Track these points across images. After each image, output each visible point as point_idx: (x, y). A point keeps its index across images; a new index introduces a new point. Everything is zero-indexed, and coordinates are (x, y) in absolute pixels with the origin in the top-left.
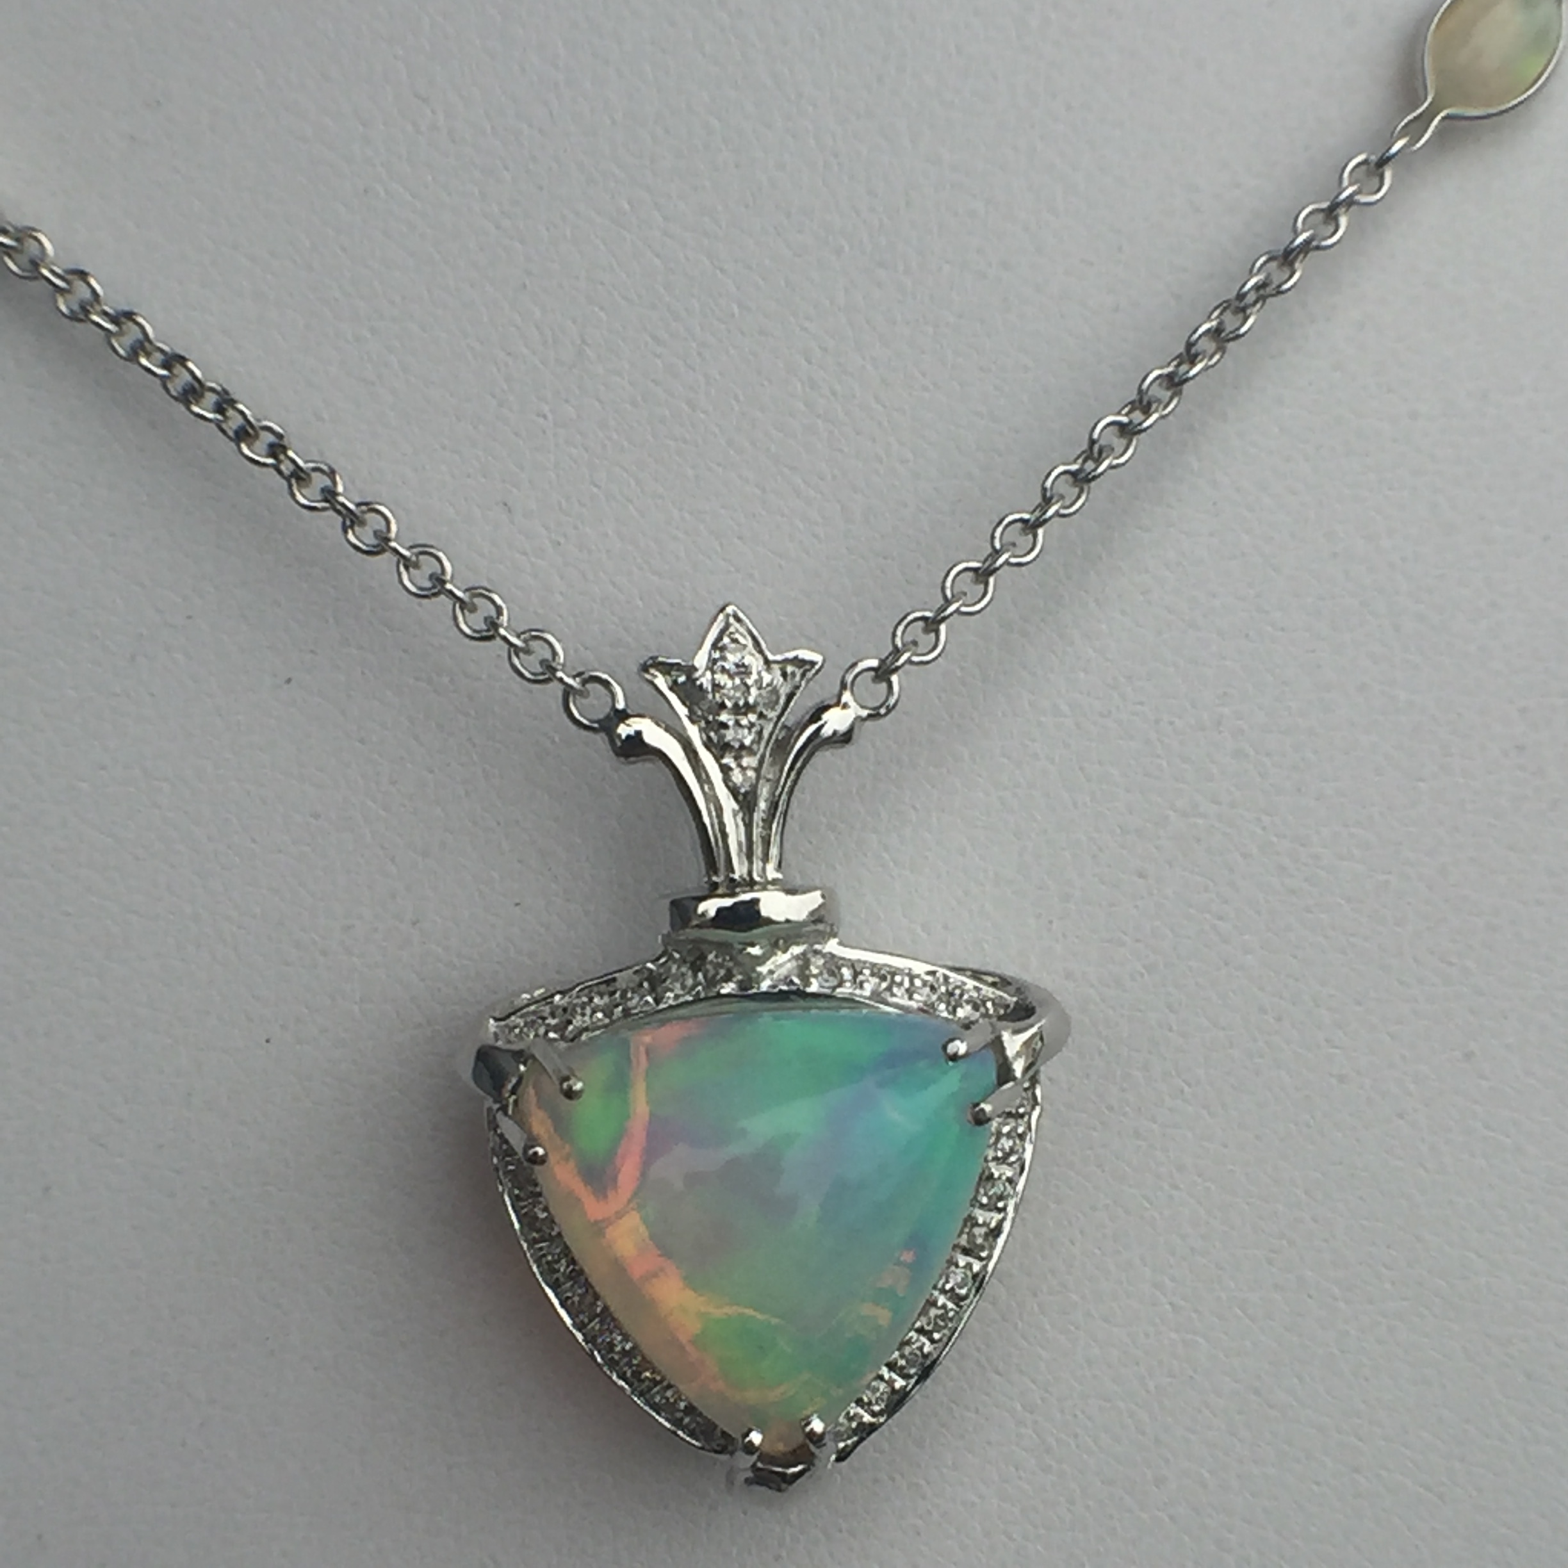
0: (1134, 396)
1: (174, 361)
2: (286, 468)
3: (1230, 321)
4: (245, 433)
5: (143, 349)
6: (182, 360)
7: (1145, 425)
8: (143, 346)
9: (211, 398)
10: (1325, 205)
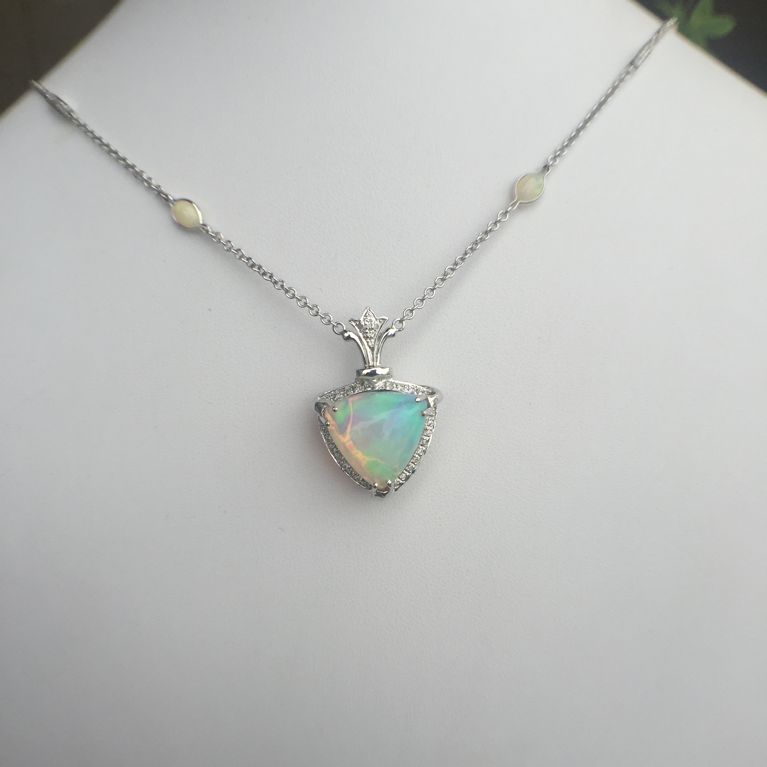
0: (454, 262)
1: (249, 259)
4: (264, 274)
8: (243, 256)
9: (257, 267)
10: (494, 222)
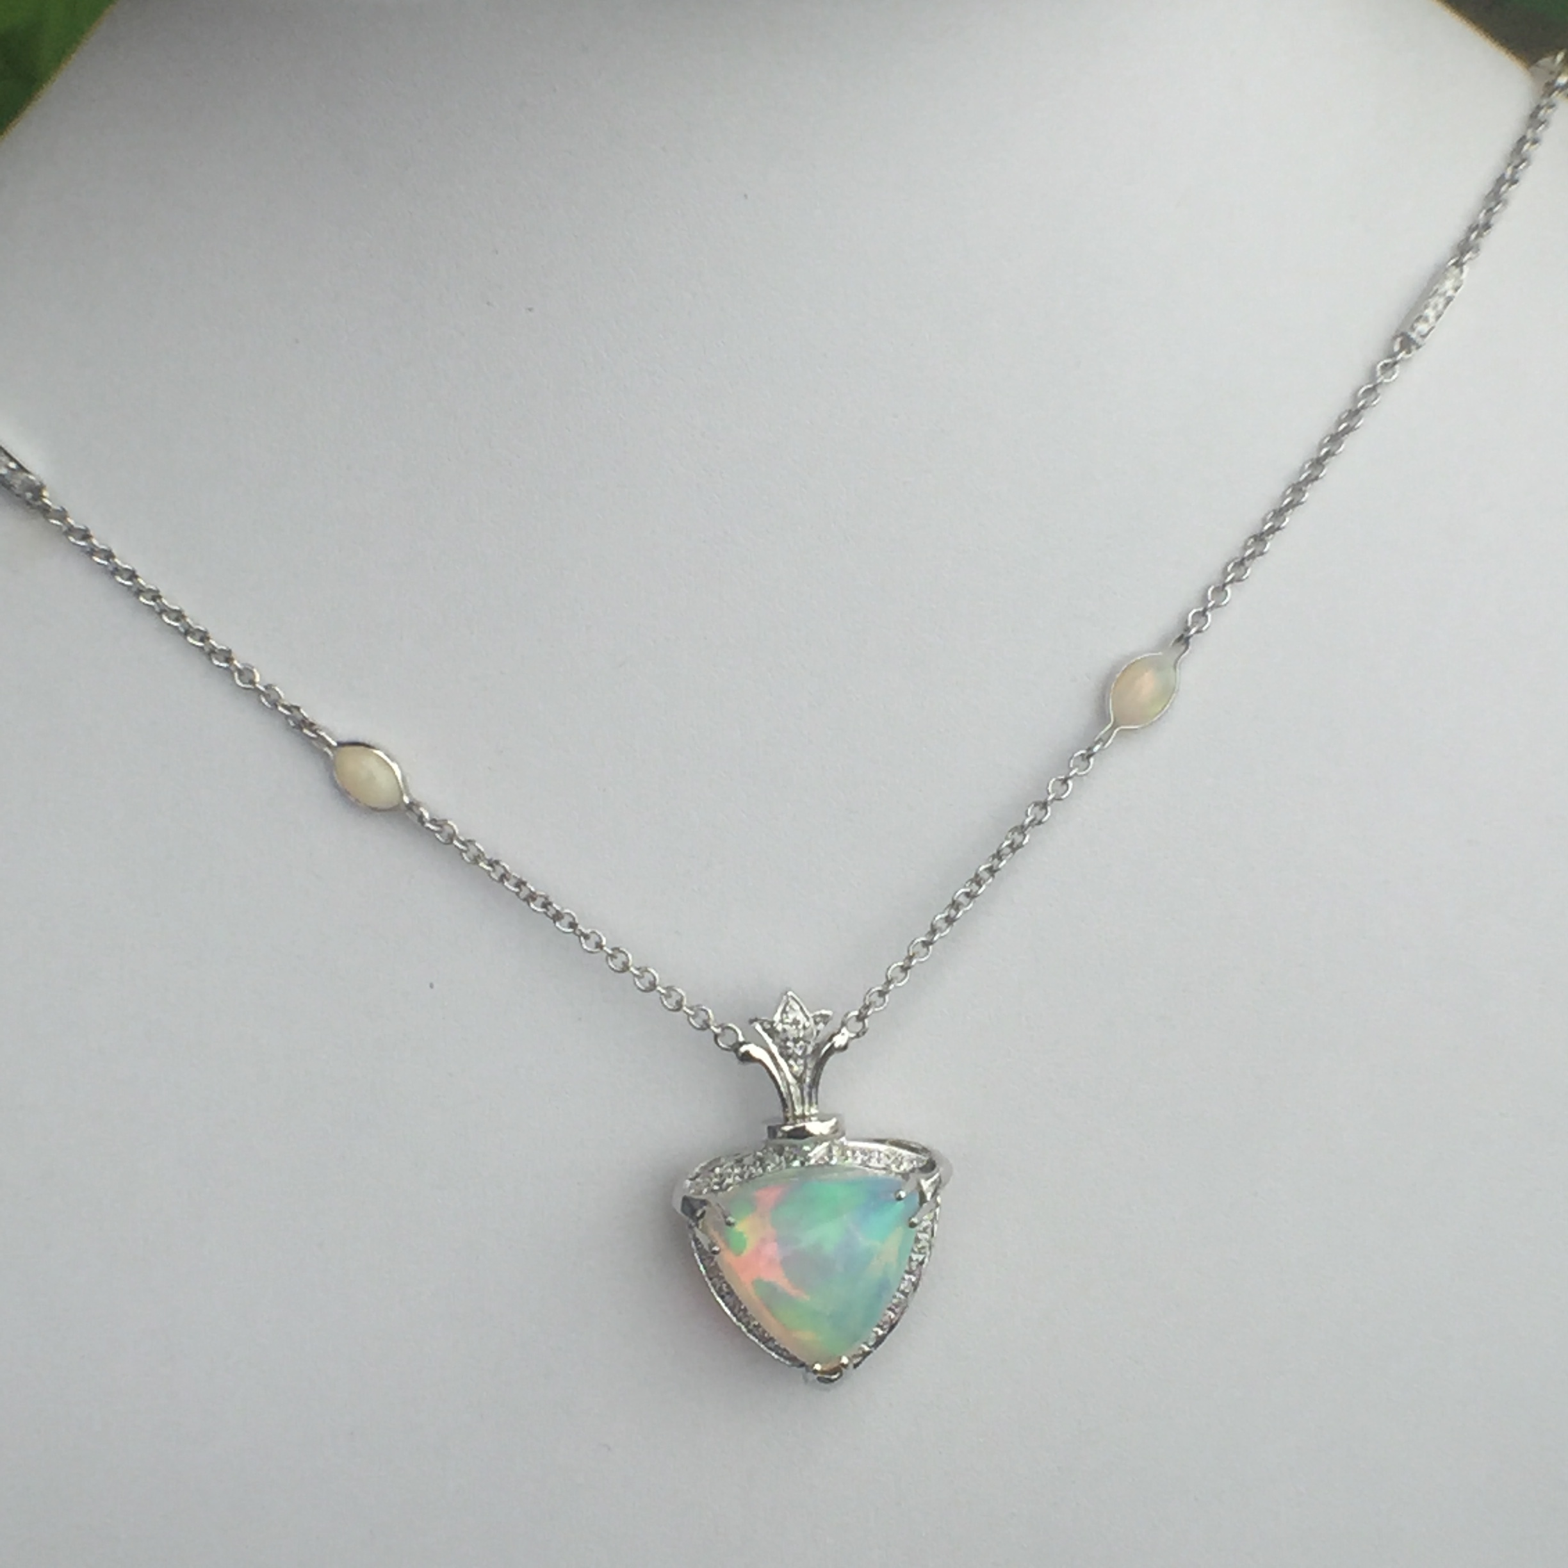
0: (972, 876)
1: (520, 884)
2: (578, 932)
3: (1018, 838)
4: (558, 917)
5: (506, 878)
6: (524, 883)
7: (980, 892)
8: (504, 877)
9: (540, 900)
10: (1063, 777)
